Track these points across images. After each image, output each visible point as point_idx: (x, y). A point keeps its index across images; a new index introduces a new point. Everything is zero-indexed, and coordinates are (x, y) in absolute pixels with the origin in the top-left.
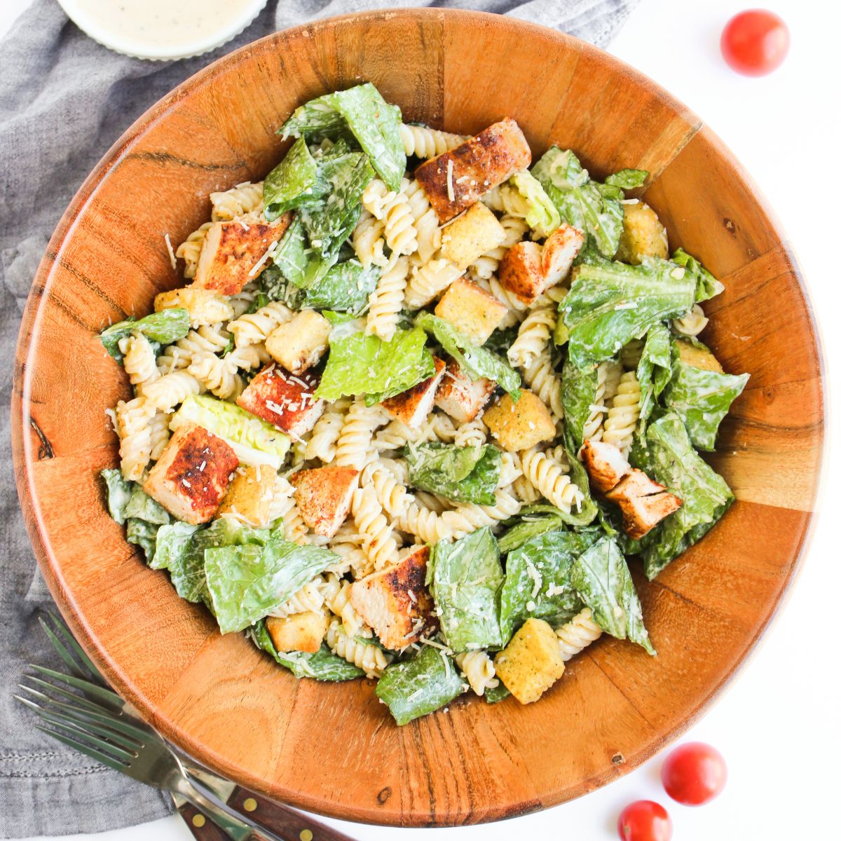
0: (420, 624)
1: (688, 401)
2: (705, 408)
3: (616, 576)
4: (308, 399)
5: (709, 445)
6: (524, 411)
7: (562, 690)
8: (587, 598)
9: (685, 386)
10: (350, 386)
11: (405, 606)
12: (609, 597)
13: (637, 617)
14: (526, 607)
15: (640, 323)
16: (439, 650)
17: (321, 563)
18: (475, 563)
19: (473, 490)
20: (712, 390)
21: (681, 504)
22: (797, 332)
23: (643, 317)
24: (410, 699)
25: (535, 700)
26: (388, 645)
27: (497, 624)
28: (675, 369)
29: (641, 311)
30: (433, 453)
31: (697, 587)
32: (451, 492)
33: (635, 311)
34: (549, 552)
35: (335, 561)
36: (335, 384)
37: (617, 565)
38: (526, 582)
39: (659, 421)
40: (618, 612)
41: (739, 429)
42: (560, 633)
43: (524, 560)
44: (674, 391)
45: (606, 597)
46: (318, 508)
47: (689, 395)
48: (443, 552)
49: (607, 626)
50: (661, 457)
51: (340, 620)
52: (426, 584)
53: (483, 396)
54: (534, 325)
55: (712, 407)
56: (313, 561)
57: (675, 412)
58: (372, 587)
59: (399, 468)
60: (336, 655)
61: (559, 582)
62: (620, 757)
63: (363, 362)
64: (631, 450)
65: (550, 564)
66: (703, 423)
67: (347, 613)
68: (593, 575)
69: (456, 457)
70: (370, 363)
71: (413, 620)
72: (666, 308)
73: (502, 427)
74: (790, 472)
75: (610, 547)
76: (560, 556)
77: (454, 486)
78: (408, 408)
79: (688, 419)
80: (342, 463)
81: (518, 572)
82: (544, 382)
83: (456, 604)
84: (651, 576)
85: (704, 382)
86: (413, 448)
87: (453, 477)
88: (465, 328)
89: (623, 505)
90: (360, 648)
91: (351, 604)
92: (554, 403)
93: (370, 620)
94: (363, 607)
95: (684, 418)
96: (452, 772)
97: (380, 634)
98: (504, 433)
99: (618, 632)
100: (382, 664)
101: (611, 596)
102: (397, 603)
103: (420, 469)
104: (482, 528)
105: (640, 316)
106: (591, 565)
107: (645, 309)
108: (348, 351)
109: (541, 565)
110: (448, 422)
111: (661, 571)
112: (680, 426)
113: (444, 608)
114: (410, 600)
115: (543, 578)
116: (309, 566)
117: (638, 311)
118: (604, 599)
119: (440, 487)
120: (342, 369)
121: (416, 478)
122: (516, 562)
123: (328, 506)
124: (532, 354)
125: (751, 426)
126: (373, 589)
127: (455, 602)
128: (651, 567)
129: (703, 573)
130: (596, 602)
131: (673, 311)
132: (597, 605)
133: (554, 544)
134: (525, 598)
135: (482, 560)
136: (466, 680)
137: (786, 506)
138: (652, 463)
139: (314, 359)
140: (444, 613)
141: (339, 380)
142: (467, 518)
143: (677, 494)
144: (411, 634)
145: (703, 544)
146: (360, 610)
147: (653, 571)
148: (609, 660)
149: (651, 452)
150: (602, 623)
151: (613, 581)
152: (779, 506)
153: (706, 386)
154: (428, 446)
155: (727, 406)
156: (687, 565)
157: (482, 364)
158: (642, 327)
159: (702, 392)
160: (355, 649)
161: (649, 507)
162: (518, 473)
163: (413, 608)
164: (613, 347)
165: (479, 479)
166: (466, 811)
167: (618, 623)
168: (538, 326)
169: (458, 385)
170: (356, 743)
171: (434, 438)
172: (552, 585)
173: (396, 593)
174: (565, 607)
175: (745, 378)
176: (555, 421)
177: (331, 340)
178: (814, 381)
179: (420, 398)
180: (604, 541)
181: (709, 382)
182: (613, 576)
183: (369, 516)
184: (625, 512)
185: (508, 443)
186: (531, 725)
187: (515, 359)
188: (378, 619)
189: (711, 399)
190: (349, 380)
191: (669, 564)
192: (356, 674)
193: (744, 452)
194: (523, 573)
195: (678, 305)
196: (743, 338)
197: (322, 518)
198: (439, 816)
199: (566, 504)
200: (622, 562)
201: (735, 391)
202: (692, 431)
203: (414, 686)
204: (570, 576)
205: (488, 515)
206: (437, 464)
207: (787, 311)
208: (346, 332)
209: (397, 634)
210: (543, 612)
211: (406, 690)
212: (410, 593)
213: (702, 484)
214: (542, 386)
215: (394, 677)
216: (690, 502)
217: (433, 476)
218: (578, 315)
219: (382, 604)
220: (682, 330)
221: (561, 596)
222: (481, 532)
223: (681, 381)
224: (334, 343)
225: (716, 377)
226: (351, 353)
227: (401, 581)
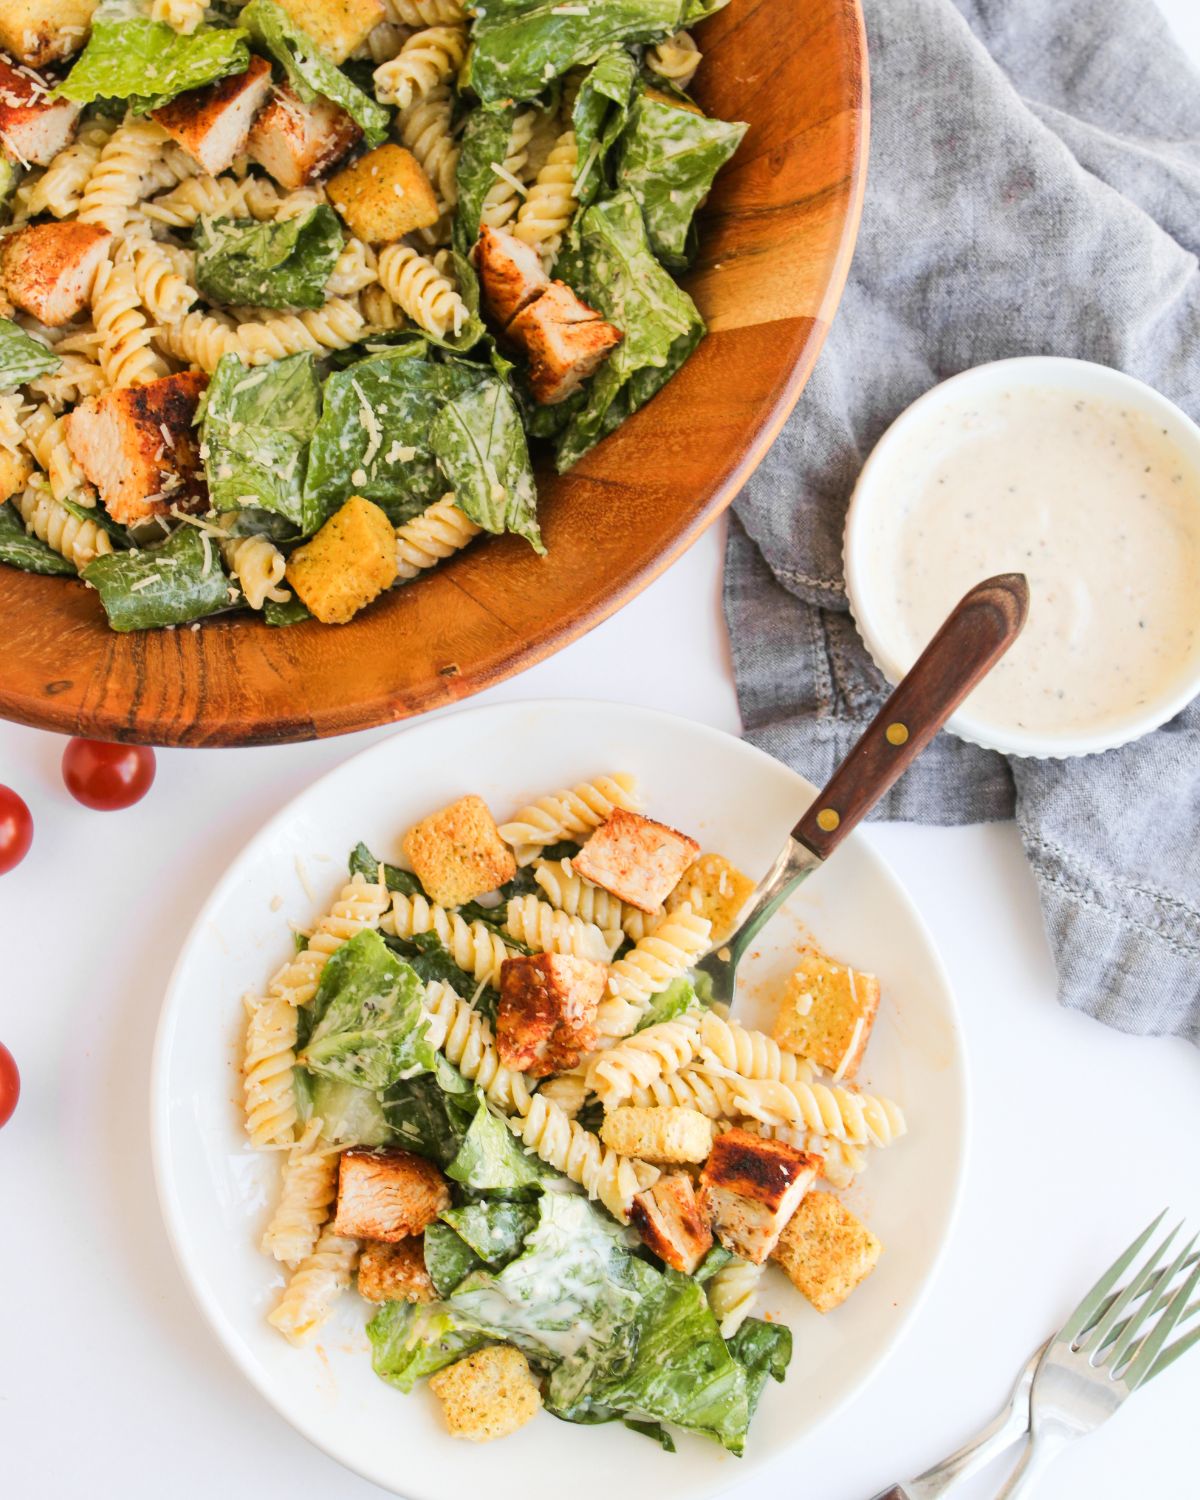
0: (173, 481)
1: (648, 164)
2: (674, 179)
3: (502, 441)
4: (42, 96)
5: (678, 245)
6: (391, 174)
7: (389, 613)
8: (450, 468)
9: (646, 138)
10: (113, 85)
11: (153, 448)
12: (486, 469)
13: (526, 502)
14: (350, 479)
15: (590, 41)
16: (199, 529)
17: (26, 369)
18: (278, 405)
19: (291, 285)
20: (685, 146)
21: (620, 338)
22: (826, 42)
23: (595, 32)
24: (136, 586)
25: (343, 621)
26: (117, 516)
27: (298, 494)
28: (634, 112)
29: (593, 21)
30: (239, 233)
31: (630, 464)
32: (255, 287)
33: (584, 20)
34: (399, 391)
35: (49, 369)
36: (89, 81)
37: (508, 426)
38: (356, 436)
39: (604, 206)
40: (498, 491)
41: (728, 229)
42: (402, 531)
43: (356, 394)
44: (629, 153)
45: (482, 468)
46: (34, 270)
47: (650, 154)
48: (229, 372)
49: (477, 513)
50: (601, 269)
51: (47, 476)
52: (195, 422)
53: (327, 137)
54: (426, 45)
55: (684, 178)
56: (12, 361)
57: (628, 189)
58: (103, 412)
59: (184, 259)
60: (34, 535)
61: (410, 440)
62: (454, 669)
63: (141, 58)
64: (556, 261)
65: (398, 410)
66: (671, 208)
67: (58, 460)
68: (465, 433)
69: (273, 238)
70: (152, 60)
71: (163, 474)
72: (633, 22)
73: (353, 197)
74: (790, 266)
75: (498, 396)
76: (416, 401)
77: (262, 276)
78: (200, 122)
79: (646, 200)
80: (85, 219)
81: (345, 413)
82: (432, 146)
83: (234, 446)
84: (563, 466)
85: (675, 129)
86: (207, 224)
87: (262, 264)
88: (314, 28)
89: (529, 335)
90: (72, 522)
91: (67, 445)
92: (444, 178)
93: (94, 472)
94: (86, 449)
95: (641, 198)
96: (180, 683)
97: (108, 497)
98: (355, 206)
99: (493, 523)
100: (104, 548)
101: (491, 469)
102: (140, 440)
103: (214, 258)
104: (299, 354)
105: (590, 29)
106: (464, 418)
107: (600, 19)
108: (120, 38)
109: (383, 409)
110: (270, 188)
111: (580, 460)
112: (633, 212)
113: (214, 449)
114: (162, 440)
115: (383, 432)
116: (6, 368)
117: (588, 21)
118: (479, 472)
119: (240, 281)
120: (105, 64)
121: (206, 273)
122: (342, 393)
123: (49, 267)
124: (415, 86)
125: (747, 218)
126: (104, 415)
127: (233, 443)
128: (565, 452)
129: (641, 446)
130: (465, 475)
131: (644, 28)
132: (465, 480)
133: (409, 380)
134: (352, 465)
135: (290, 403)
136: (237, 584)
137: (777, 317)
138: (587, 282)
139: (63, 44)
140: (212, 456)
141: (97, 78)
142: (276, 334)
143: (618, 324)
144: (157, 498)
145: (649, 408)
146: (79, 454)
147: (567, 459)
148: (473, 576)
149: (587, 263)
150: (469, 508)
151: (497, 449)
152: (768, 320)
153: (677, 138)
154: (232, 223)
155: (709, 178)
156: (621, 442)
157: (323, 74)
158: (593, 47)
159: (673, 149)
160: (64, 524)
161: (569, 337)
162: (369, 275)
163: (165, 456)
164: (542, 72)
165: (304, 269)
166: (187, 720)
167: (495, 509)
168: (433, 48)
169: (287, 106)
170: (33, 634)
171: (245, 214)
172: (396, 444)
173: (140, 422)
174: (415, 488)
175: (740, 129)
176: (442, 208)
177: (96, 19)
178: (843, 116)
179: (222, 110)
180: (490, 385)
181: (683, 130)
182: (497, 441)
183: (115, 305)
184: (531, 346)
185: (357, 219)
186: (327, 649)
187: (386, 88)
188: (105, 471)
189: (685, 162)
190: (112, 79)
191: (594, 448)
192: (60, 568)
193: (730, 261)
194: (353, 420)
195: (653, 21)
196: (750, 80)
197: (37, 282)
198: (142, 722)
199: (438, 320)
200: (515, 422)
201: (724, 150)
202: (653, 221)
203: (147, 572)
204: (428, 432)
205: (313, 334)
206: (242, 247)
207: (815, 11)
208: (122, 14)
209: (135, 495)
210: (379, 494)
211: (132, 575)
212: (164, 428)
213: (656, 303)
214: (428, 152)
215: (118, 561)
216: (634, 334)
217: (233, 264)
218: (495, 24)
219: (116, 442)
220: (656, 67)
221: (411, 466)
222: (297, 360)
223: (642, 129)
224: (99, 25)
225: (694, 123)
226: (125, 42)
227: (153, 407)
